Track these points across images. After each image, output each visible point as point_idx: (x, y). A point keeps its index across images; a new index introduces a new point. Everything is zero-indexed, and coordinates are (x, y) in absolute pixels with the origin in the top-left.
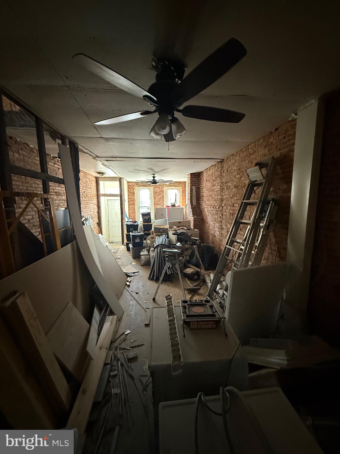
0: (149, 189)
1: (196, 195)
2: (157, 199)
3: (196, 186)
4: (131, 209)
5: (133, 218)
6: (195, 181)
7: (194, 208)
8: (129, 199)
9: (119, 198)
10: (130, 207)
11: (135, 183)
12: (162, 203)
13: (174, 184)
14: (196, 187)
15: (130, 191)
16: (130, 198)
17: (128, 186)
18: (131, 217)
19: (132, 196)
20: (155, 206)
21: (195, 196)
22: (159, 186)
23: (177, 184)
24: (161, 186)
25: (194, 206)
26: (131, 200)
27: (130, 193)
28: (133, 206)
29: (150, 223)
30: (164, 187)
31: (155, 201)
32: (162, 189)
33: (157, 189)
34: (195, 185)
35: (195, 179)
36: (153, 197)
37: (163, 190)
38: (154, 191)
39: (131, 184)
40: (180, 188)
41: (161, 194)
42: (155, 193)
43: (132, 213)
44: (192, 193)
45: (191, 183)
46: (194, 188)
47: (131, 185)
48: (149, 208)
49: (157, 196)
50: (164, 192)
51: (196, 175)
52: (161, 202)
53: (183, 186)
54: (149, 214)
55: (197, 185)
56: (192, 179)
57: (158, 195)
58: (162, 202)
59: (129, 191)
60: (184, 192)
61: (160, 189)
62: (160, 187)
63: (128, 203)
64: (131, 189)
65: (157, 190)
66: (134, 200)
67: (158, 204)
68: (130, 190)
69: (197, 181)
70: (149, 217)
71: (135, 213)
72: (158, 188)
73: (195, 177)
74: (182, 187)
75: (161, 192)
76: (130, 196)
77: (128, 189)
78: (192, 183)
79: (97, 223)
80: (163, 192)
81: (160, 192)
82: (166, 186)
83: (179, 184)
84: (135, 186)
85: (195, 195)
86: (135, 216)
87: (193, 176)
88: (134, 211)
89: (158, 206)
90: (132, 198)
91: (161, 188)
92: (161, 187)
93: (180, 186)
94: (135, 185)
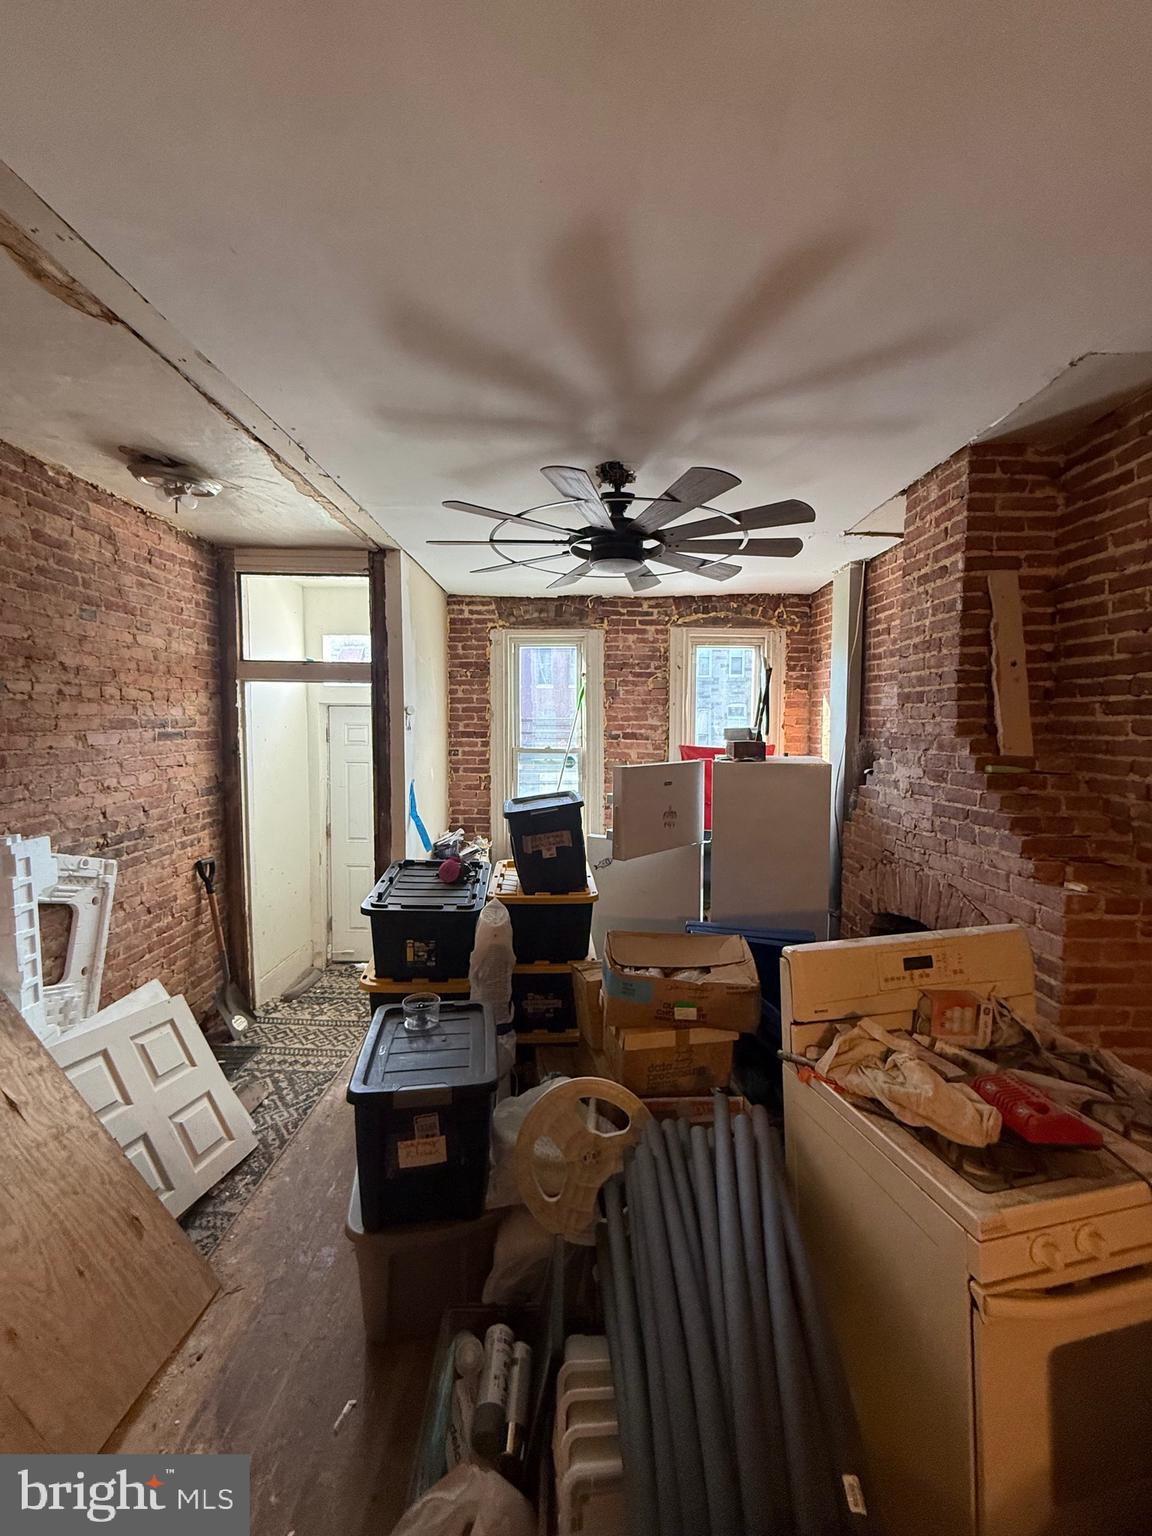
0: (579, 642)
1: (1031, 657)
2: (625, 701)
3: (1025, 571)
4: (467, 762)
5: (475, 820)
6: (1016, 524)
7: (1014, 781)
8: (453, 701)
9: (364, 691)
10: (460, 750)
11: (493, 607)
12: (654, 728)
13: (737, 611)
14: (1021, 579)
15: (461, 652)
16: (460, 695)
17: (453, 622)
18: (464, 812)
19: (470, 684)
20: (610, 745)
21: (1022, 670)
22: (638, 626)
23: (753, 612)
24: (651, 623)
25: (1013, 761)
26: (464, 710)
27: (462, 665)
28: (476, 745)
29: (573, 897)
30: (673, 630)
31: (615, 718)
32: (655, 641)
33: (625, 640)
34: (1015, 564)
35: (1017, 505)
36: (603, 692)
37: (662, 646)
38: (608, 657)
39: (471, 612)
40: (776, 641)
41: (650, 675)
42: (614, 666)
43: (469, 787)
44: (986, 641)
45: (970, 544)
46: (1003, 585)
47: (466, 615)
48: (574, 756)
49: (625, 683)
50: (672, 660)
51: (1030, 468)
52: (650, 721)
53: (793, 624)
54: (568, 816)
55: (1027, 558)
56: (989, 505)
57: (631, 678)
58: (655, 722)
59: (457, 656)
60: (798, 659)
61: (643, 641)
62: (644, 632)
63: (450, 725)
64: (470, 638)
65: (629, 647)
66: (483, 708)
67: (633, 736)
68: (464, 648)
69: (1037, 523)
70: (566, 838)
71: (487, 788)
72: (632, 637)
73: (1020, 486)
74: (789, 628)
75: (652, 658)
76: (460, 683)
77: (451, 639)
78: (984, 543)
79: (199, 866)
80: (667, 659)
81: (645, 661)
82: (686, 624)
83: (764, 615)
84: (490, 625)
85: (1021, 659)
86: (489, 805)
87: (998, 474)
88: (483, 775)
89: (630, 747)
90: (475, 697)
91: (650, 636)
92: (651, 629)
93: (774, 622)
94: (496, 617)
